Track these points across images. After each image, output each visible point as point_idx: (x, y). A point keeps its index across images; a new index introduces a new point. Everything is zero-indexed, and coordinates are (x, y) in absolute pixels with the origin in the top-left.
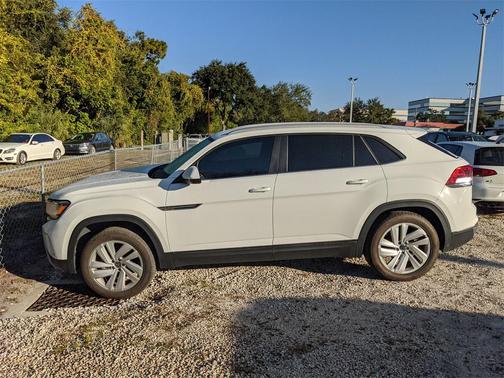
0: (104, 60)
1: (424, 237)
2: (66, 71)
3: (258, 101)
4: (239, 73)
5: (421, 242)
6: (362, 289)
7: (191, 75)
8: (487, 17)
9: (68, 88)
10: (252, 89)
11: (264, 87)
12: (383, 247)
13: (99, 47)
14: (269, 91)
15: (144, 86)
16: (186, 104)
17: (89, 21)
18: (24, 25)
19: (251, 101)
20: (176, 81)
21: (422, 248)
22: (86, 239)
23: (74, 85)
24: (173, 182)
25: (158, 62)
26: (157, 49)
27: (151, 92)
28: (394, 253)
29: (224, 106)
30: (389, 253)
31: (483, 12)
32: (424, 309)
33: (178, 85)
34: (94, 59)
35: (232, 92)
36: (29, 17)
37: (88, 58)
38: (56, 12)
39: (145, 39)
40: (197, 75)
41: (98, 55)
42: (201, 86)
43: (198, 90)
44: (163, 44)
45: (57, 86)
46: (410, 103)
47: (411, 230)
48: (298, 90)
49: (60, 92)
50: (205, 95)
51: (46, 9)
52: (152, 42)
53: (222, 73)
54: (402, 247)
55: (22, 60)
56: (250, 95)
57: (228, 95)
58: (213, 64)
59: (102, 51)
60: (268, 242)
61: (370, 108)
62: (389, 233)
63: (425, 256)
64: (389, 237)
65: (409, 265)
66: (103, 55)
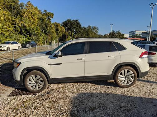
0: (34, 19)
1: (132, 74)
2: (22, 22)
3: (82, 31)
4: (76, 23)
5: (131, 76)
6: (112, 90)
7: (61, 24)
8: (154, 5)
9: (23, 27)
10: (80, 28)
11: (84, 27)
12: (119, 77)
13: (32, 15)
14: (85, 28)
15: (47, 27)
16: (60, 32)
17: (29, 7)
18: (9, 8)
19: (80, 31)
20: (56, 25)
21: (132, 77)
22: (26, 74)
23: (25, 26)
24: (53, 57)
25: (51, 19)
26: (51, 15)
27: (49, 29)
28: (123, 79)
29: (71, 33)
30: (121, 79)
31: (152, 4)
32: (132, 97)
34: (31, 18)
36: (11, 6)
37: (29, 18)
38: (19, 4)
39: (47, 12)
40: (63, 23)
42: (64, 27)
44: (52, 14)
45: (19, 27)
46: (130, 32)
47: (128, 72)
48: (94, 28)
49: (20, 29)
50: (65, 29)
51: (16, 3)
52: (49, 13)
53: (71, 23)
54: (125, 77)
55: (8, 19)
56: (79, 30)
57: (73, 29)
58: (68, 20)
60: (83, 75)
61: (117, 34)
62: (121, 73)
63: (132, 80)
64: (121, 74)
65: (128, 83)
66: (34, 17)
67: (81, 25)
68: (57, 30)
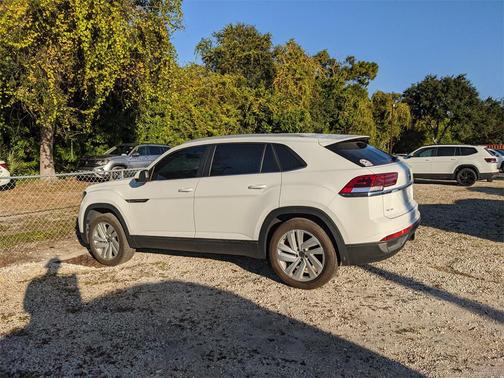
0: (301, 88)
4: (458, 88)
9: (262, 115)
11: (489, 100)
13: (298, 76)
15: (340, 108)
17: (290, 54)
18: (244, 65)
19: (468, 116)
20: (380, 101)
23: (266, 110)
26: (367, 71)
27: (346, 114)
29: (437, 123)
33: (384, 104)
34: (292, 87)
35: (446, 108)
36: (248, 58)
37: (287, 87)
38: (272, 50)
39: (356, 62)
40: (408, 93)
41: (296, 84)
42: (410, 104)
43: (406, 108)
44: (374, 65)
45: (254, 114)
49: (256, 119)
50: (413, 111)
51: (262, 49)
52: (362, 66)
53: (435, 89)
55: (233, 95)
58: (426, 81)
59: (299, 79)
66: (300, 83)
67: (477, 94)
68: (380, 116)
